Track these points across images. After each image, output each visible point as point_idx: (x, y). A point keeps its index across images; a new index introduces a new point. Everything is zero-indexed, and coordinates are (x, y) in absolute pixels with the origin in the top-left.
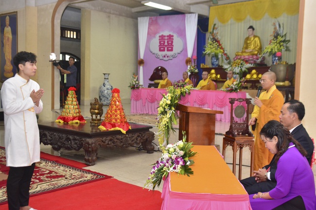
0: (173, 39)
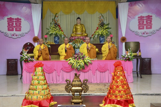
0: (21, 22)
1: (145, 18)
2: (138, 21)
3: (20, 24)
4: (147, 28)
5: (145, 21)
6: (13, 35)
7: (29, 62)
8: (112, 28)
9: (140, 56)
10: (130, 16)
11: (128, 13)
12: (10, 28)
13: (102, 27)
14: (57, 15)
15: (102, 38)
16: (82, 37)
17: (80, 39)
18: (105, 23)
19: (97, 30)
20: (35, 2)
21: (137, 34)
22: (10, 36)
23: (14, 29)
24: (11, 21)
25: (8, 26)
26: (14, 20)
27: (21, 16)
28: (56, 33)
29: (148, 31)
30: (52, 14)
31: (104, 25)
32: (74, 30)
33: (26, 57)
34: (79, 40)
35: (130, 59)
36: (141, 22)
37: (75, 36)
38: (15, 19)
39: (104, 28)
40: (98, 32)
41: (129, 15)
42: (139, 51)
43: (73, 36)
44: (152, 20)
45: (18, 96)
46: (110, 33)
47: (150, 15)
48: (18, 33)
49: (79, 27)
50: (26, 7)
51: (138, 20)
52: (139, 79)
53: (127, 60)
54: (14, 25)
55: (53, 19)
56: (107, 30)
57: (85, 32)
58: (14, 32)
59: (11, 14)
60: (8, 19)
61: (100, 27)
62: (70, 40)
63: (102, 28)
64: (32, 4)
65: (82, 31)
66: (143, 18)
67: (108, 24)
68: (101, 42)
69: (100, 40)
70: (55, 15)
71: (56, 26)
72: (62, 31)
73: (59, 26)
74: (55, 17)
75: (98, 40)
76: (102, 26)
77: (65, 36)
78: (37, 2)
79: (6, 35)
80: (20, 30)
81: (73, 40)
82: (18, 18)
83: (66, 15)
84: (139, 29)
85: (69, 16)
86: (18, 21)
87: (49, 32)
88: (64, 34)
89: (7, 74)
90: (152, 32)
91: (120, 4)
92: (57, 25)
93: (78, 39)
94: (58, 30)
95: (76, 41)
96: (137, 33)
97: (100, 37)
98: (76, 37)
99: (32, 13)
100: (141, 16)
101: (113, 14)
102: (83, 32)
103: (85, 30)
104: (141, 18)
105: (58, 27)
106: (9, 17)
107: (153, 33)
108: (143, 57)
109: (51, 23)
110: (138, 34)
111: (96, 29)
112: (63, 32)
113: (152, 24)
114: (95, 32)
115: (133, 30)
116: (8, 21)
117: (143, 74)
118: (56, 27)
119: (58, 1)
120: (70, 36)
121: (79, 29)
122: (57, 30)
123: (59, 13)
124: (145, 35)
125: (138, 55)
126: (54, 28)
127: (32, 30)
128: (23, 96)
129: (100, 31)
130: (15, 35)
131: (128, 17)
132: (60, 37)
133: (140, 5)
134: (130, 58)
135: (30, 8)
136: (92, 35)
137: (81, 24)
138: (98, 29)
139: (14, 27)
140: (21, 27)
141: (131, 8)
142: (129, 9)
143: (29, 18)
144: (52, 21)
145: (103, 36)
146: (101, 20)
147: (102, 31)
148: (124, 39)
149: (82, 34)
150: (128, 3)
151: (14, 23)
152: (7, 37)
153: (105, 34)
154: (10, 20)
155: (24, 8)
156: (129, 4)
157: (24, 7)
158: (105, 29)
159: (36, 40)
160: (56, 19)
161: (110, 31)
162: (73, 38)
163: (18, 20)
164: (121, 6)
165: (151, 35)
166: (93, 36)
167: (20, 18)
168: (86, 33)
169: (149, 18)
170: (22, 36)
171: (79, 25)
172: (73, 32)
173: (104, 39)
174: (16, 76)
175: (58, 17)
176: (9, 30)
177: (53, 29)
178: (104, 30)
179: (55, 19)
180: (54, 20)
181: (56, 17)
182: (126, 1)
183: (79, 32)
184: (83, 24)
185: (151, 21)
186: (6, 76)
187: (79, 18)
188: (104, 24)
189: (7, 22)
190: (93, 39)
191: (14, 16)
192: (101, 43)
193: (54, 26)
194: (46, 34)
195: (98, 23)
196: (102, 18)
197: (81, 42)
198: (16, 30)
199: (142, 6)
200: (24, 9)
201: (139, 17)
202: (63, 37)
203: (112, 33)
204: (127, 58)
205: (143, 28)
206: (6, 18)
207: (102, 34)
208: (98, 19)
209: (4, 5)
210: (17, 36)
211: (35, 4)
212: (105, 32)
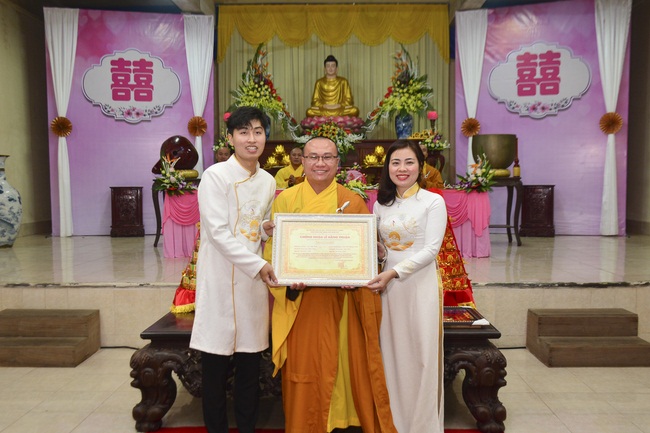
1: (538, 61)
2: (516, 70)
3: (150, 79)
4: (544, 92)
5: (538, 69)
6: (129, 113)
7: (181, 194)
8: (435, 90)
9: (517, 179)
10: (493, 52)
11: (486, 44)
12: (120, 91)
13: (403, 88)
14: (263, 50)
15: (405, 121)
16: (341, 119)
17: (335, 125)
18: (413, 75)
19: (387, 96)
20: (196, 10)
21: (513, 111)
22: (119, 116)
23: (132, 93)
24: (121, 68)
25: (112, 86)
26: (132, 67)
27: (153, 54)
28: (261, 106)
29: (548, 100)
30: (246, 46)
31: (411, 81)
32: (317, 96)
33: (173, 179)
34: (332, 127)
35: (481, 186)
36: (525, 73)
37: (320, 116)
38: (135, 63)
39: (411, 91)
40: (391, 104)
41: (489, 49)
42: (514, 163)
43: (312, 116)
44: (561, 67)
45: (158, 287)
46: (431, 108)
47: (555, 50)
48: (142, 106)
49: (332, 88)
50: (167, 25)
51: (518, 65)
52: (515, 248)
53: (474, 188)
54: (132, 82)
55: (249, 63)
56: (419, 95)
57: (352, 103)
58: (132, 103)
59: (122, 48)
60: (113, 63)
61: (399, 86)
62: (304, 128)
63: (405, 90)
64: (186, 16)
65: (342, 99)
66: (532, 61)
67: (424, 79)
68: (399, 133)
69: (397, 128)
70: (256, 47)
71: (258, 83)
72: (279, 99)
73: (268, 83)
74: (257, 55)
75: (392, 128)
76: (404, 82)
77: (288, 115)
78: (202, 9)
79: (108, 115)
80: (149, 98)
81: (311, 128)
82: (143, 61)
83: (291, 47)
84: (521, 93)
85: (301, 52)
86: (143, 69)
87: (239, 102)
88: (284, 109)
89: (112, 232)
90: (558, 105)
91: (461, 13)
92: (262, 80)
93: (330, 124)
94: (265, 96)
95: (322, 130)
96: (513, 105)
97: (397, 117)
98: (322, 119)
99: (184, 45)
100: (527, 54)
101: (439, 45)
102: (343, 102)
103: (352, 98)
104: (526, 60)
105: (266, 87)
106: (116, 58)
107: (562, 108)
108: (526, 181)
109: (244, 75)
110: (516, 110)
111: (386, 92)
112: (280, 104)
113: (559, 79)
114: (381, 104)
115: (502, 98)
116: (112, 70)
117: (530, 236)
118: (260, 86)
119: (265, 4)
120: (303, 116)
121: (331, 94)
122: (264, 98)
123: (270, 44)
124: (539, 114)
125: (511, 176)
126: (253, 89)
127: (186, 96)
128: (169, 286)
129: (397, 100)
130: (133, 113)
131: (488, 57)
132: (271, 117)
133: (524, 18)
134: (483, 184)
135: (181, 27)
136: (373, 114)
137: (338, 78)
138: (390, 92)
139: (132, 87)
140: (152, 87)
141: (497, 26)
142: (490, 31)
143: (177, 59)
144: (248, 69)
145: (408, 115)
146: (402, 65)
147: (403, 99)
148: (471, 126)
149: (342, 109)
150: (486, 12)
151: (132, 75)
152: (110, 119)
153: (412, 108)
154: (120, 65)
155: (162, 28)
156: (489, 16)
157: (161, 25)
158: (413, 94)
159: (196, 127)
160: (259, 62)
161: (431, 102)
162: (313, 123)
163: (144, 66)
164: (463, 19)
165: (555, 115)
166: (375, 117)
167: (148, 59)
168: (355, 105)
169: (551, 59)
170: (155, 114)
171: (331, 79)
172: (313, 104)
173: (411, 126)
174: (140, 238)
175: (264, 55)
176: (116, 97)
177: (251, 93)
178: (409, 98)
179: (256, 60)
180: (252, 64)
181: (261, 56)
182: (480, 6)
183: (332, 104)
184: (343, 79)
185: (557, 71)
186: (109, 238)
187: (331, 58)
188: (412, 78)
189: (111, 74)
190: (377, 123)
191: (132, 55)
192: (401, 138)
193: (252, 83)
194: (227, 108)
195: (392, 75)
196: (403, 57)
197: (339, 135)
198: (138, 98)
199: (531, 20)
200: (160, 32)
201: (519, 58)
202: (280, 117)
203: (435, 108)
204: (474, 185)
205: (532, 92)
206: (107, 61)
207: (403, 111)
208: (393, 62)
209: (101, 20)
210: (142, 118)
211: (196, 16)
212: (412, 104)
